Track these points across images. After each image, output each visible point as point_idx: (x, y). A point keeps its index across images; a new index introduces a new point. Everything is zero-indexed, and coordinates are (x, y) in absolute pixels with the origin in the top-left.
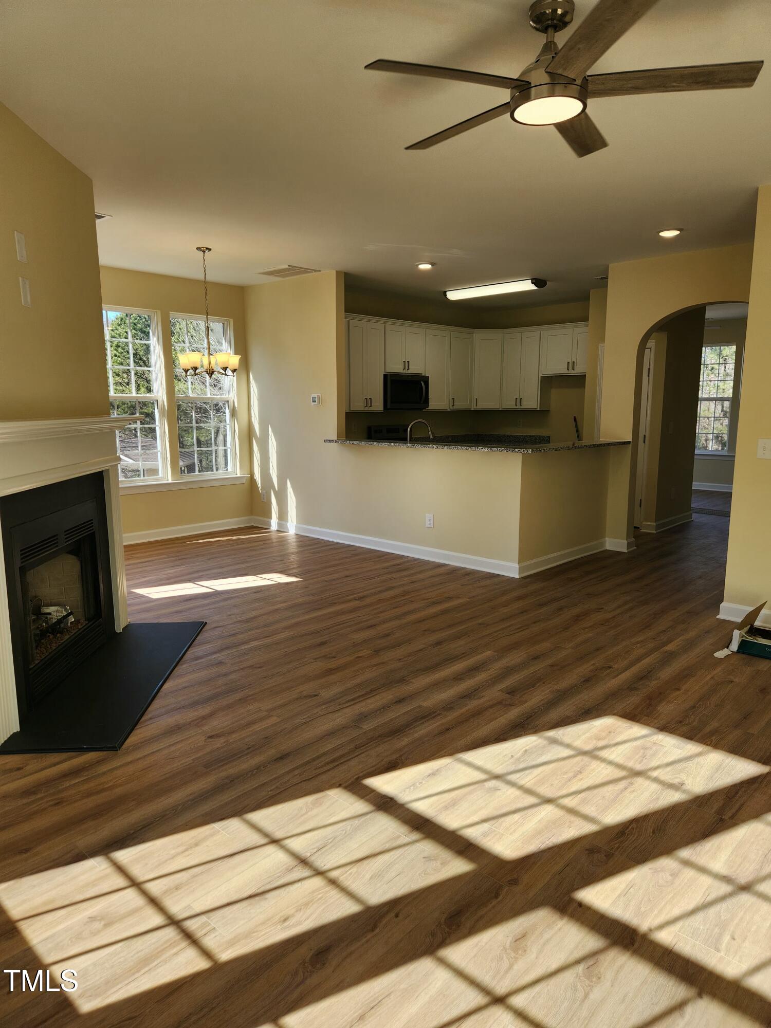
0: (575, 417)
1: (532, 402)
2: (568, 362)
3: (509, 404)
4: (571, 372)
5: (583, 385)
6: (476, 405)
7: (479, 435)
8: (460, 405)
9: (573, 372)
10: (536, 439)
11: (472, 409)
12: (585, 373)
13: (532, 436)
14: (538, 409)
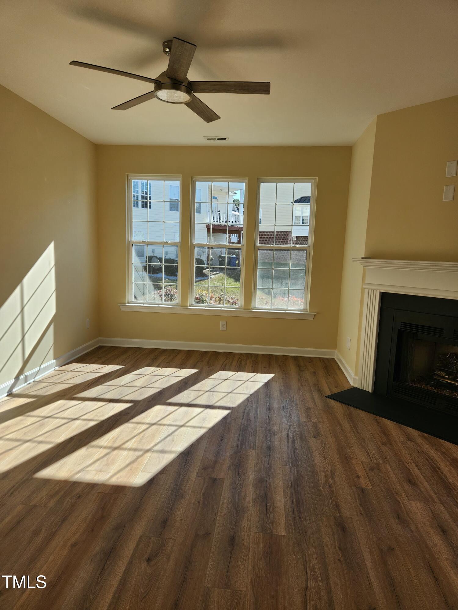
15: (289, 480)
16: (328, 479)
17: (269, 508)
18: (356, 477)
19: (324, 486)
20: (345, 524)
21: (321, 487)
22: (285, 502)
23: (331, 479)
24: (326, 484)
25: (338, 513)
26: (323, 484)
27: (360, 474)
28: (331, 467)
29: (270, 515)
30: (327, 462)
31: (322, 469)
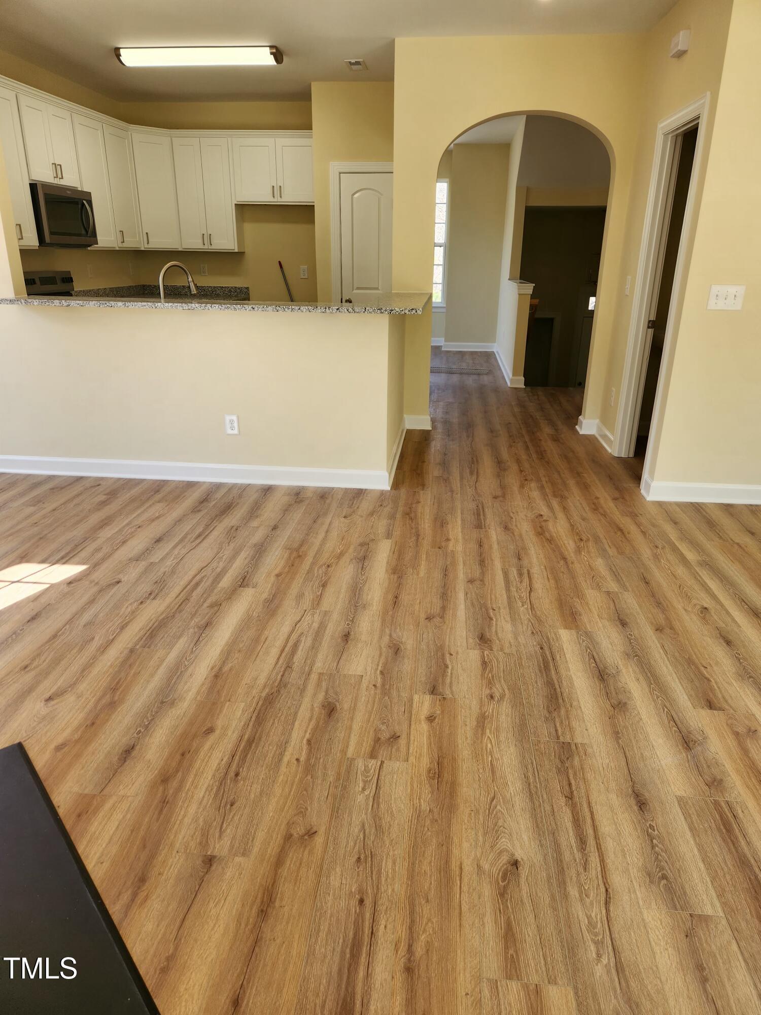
0: (280, 262)
1: (226, 241)
2: (273, 187)
3: (194, 243)
4: (277, 200)
5: (311, 220)
6: (148, 243)
7: (144, 286)
8: (131, 243)
9: (279, 200)
10: (230, 291)
11: (143, 249)
12: (314, 202)
13: (225, 287)
14: (236, 251)
15: (569, 708)
16: (493, 712)
17: (591, 660)
18: (435, 718)
19: (502, 697)
20: (478, 641)
21: (507, 696)
22: (568, 669)
23: (486, 712)
24: (498, 701)
25: (485, 655)
26: (504, 701)
27: (425, 726)
28: (481, 742)
29: (587, 651)
30: (490, 759)
31: (502, 737)
